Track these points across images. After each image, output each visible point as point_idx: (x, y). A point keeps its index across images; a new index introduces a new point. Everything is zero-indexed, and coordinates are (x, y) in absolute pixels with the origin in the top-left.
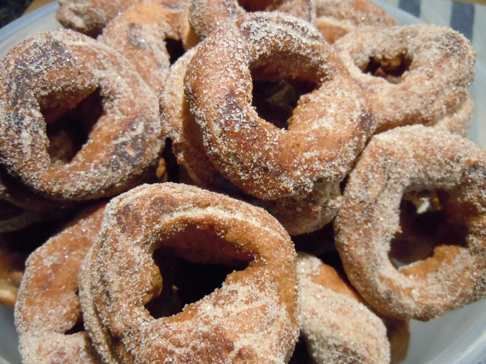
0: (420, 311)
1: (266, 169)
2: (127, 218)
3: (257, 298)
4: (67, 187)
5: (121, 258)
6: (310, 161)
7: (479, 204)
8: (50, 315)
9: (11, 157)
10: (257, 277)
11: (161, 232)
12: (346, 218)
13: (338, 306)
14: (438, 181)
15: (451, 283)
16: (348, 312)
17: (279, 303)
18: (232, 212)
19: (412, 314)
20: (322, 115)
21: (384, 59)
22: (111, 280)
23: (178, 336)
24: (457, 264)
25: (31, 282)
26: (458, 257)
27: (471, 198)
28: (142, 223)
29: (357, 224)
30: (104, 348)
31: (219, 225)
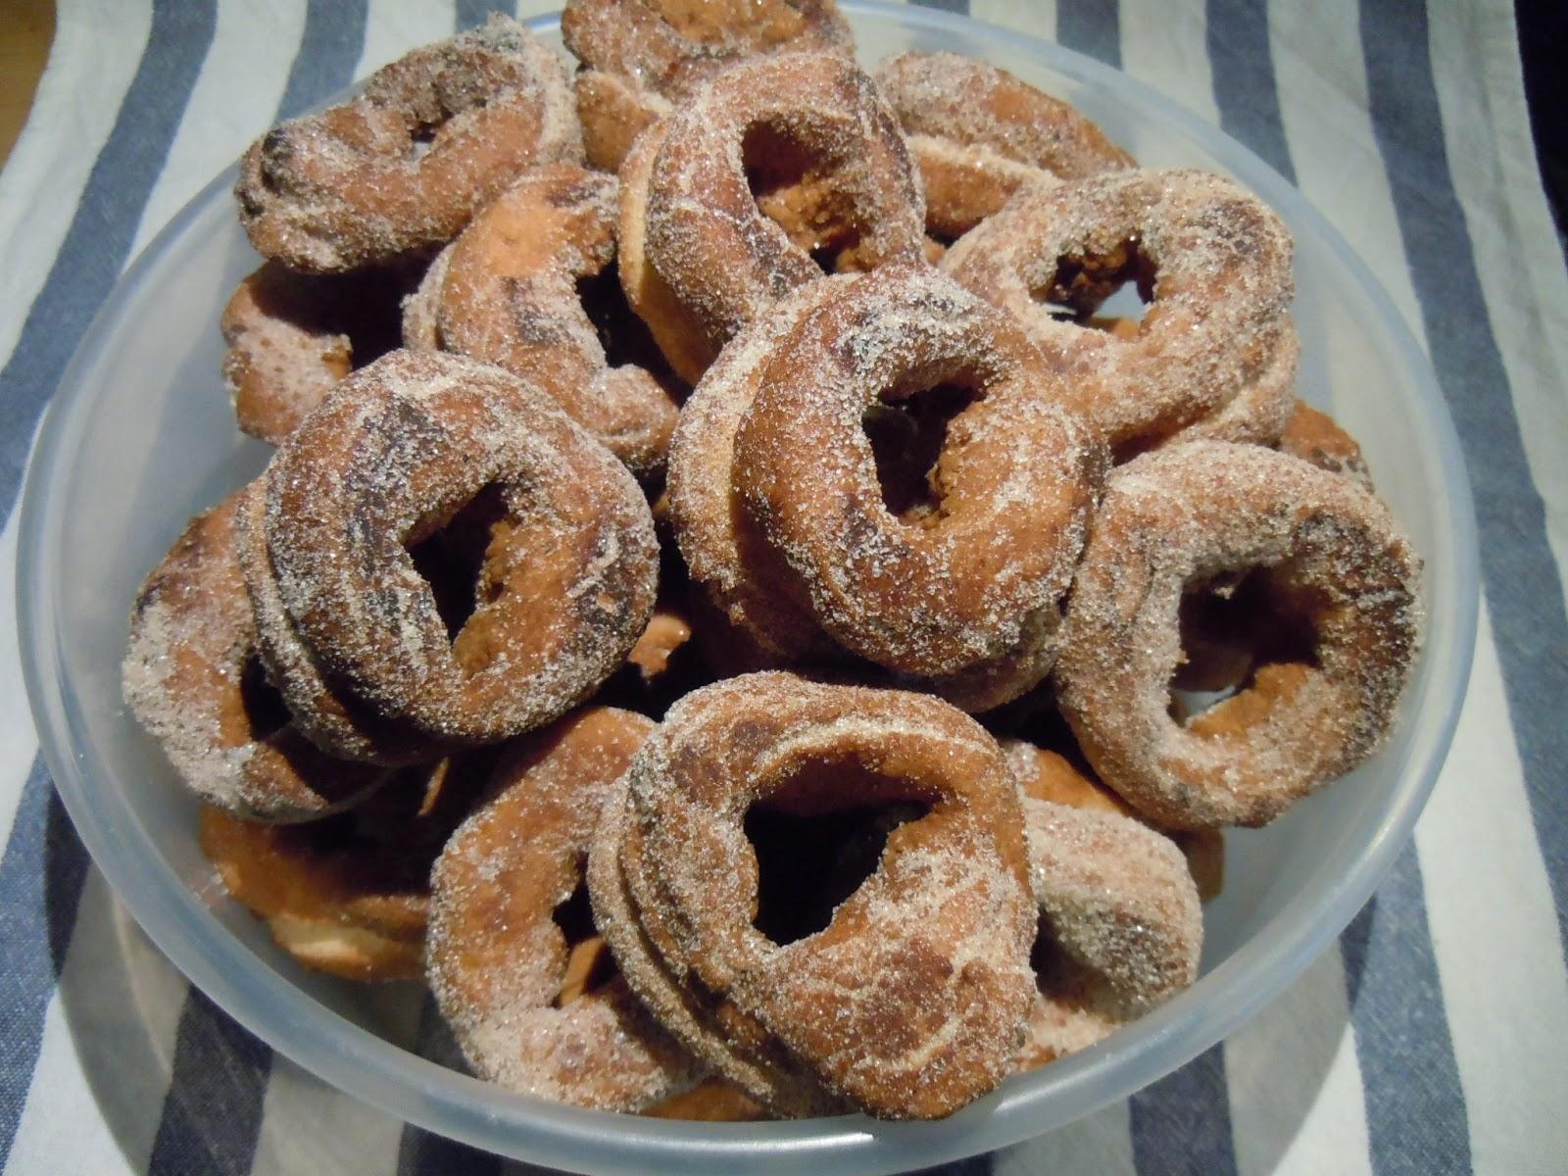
0: (1245, 812)
1: (935, 628)
2: (693, 775)
3: (967, 871)
4: (508, 715)
5: (698, 849)
6: (1009, 587)
7: (1332, 588)
8: (522, 976)
9: (390, 683)
10: (956, 832)
11: (761, 784)
12: (1078, 661)
13: (1091, 839)
14: (1248, 555)
15: (1298, 744)
16: (1111, 846)
17: (1003, 870)
18: (884, 722)
19: (1231, 819)
20: (1007, 471)
21: (1089, 255)
22: (686, 893)
23: (847, 969)
24: (1304, 705)
25: (462, 921)
26: (1305, 689)
27: (1317, 579)
28: (724, 778)
29: (1102, 669)
30: (683, 1017)
31: (868, 750)
